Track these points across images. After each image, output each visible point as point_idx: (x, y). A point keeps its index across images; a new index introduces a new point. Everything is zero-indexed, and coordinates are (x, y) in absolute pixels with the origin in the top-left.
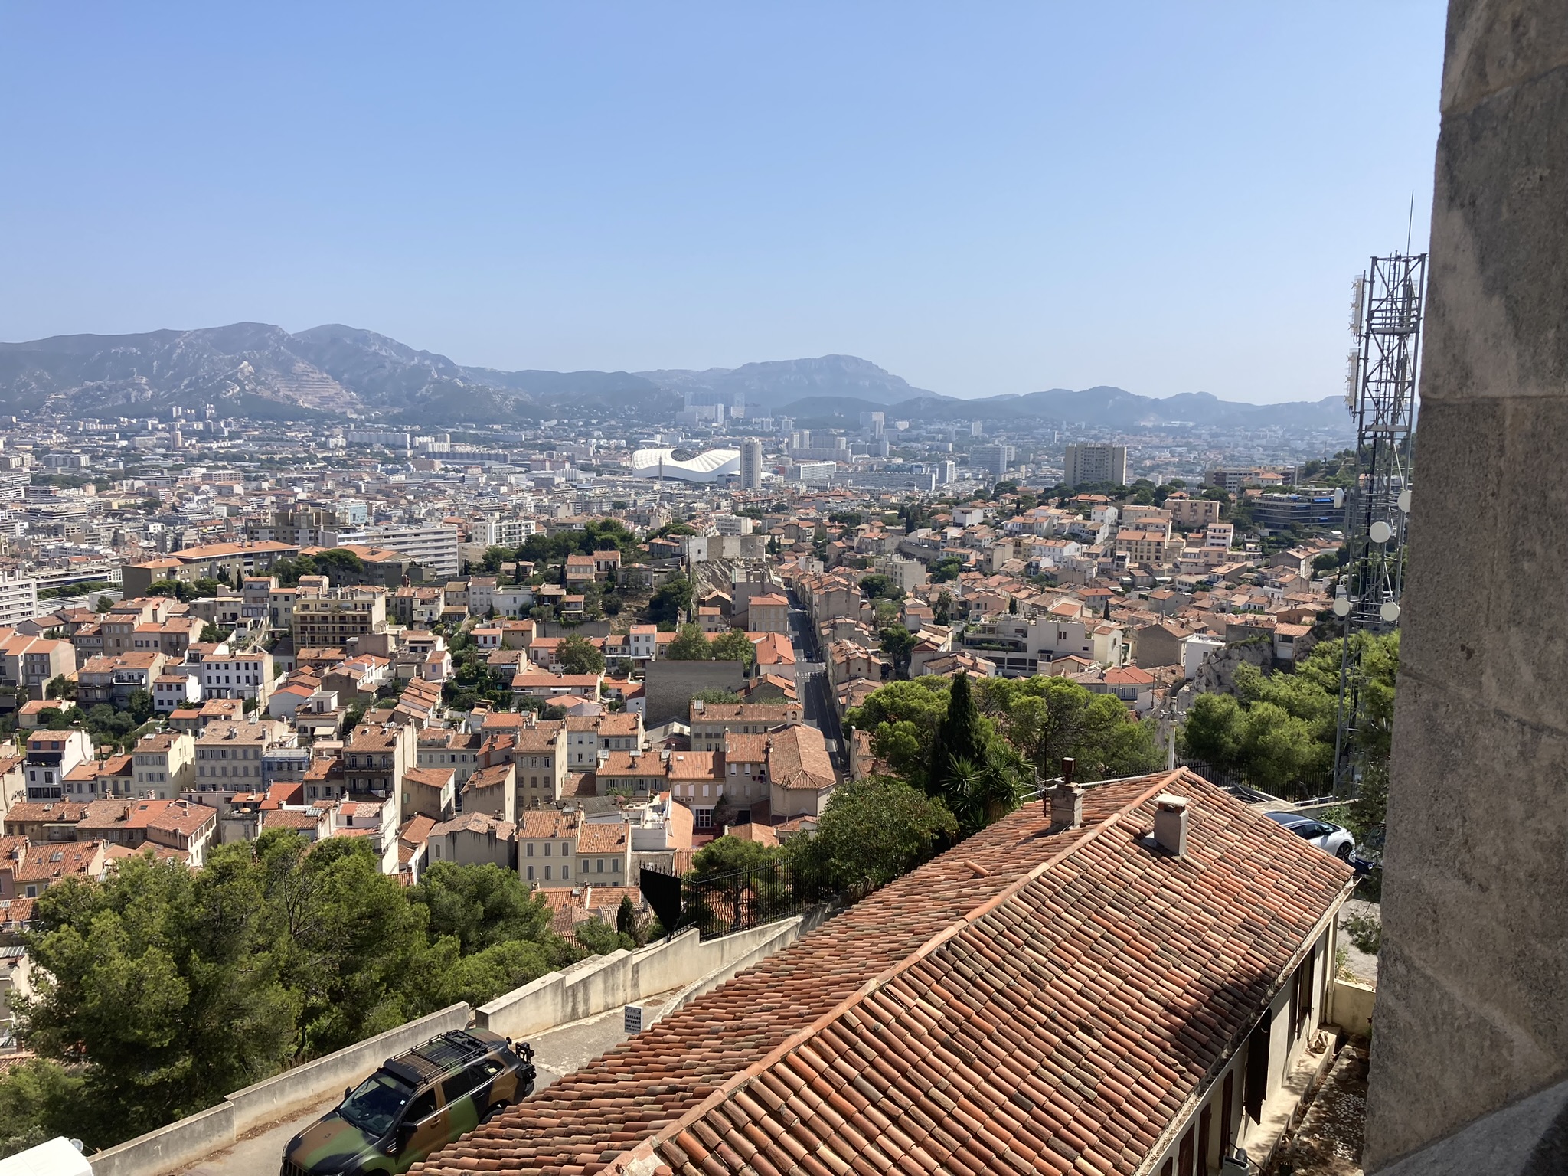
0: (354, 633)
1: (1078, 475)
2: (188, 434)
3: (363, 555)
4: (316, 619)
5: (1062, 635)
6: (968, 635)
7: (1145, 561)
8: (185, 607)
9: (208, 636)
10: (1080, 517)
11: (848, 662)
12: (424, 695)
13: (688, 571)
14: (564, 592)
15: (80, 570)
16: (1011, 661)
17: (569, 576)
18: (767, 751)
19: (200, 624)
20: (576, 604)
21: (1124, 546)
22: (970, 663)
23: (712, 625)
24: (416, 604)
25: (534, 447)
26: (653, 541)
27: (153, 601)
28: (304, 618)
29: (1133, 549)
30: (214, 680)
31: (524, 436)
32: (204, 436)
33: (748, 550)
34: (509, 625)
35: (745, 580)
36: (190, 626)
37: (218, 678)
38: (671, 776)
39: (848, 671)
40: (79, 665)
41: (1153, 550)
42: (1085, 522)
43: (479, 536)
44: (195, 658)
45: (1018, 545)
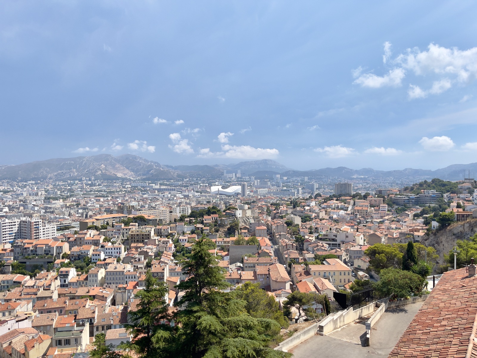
0: (146, 239)
1: (339, 191)
2: (87, 185)
3: (146, 217)
4: (135, 235)
5: (347, 237)
6: (320, 237)
7: (363, 216)
8: (98, 233)
9: (105, 240)
10: (343, 203)
11: (286, 245)
12: (168, 256)
13: (237, 220)
14: (203, 226)
15: (64, 223)
16: (333, 244)
17: (205, 222)
18: (269, 271)
19: (103, 237)
20: (207, 230)
21: (357, 211)
22: (322, 245)
23: (245, 235)
24: (163, 230)
25: (182, 186)
26: (226, 211)
27: (90, 231)
28: (132, 235)
29: (359, 212)
30: (108, 253)
31: (180, 183)
32: (91, 185)
33: (253, 214)
34: (189, 236)
35: (254, 222)
36: (100, 238)
37: (109, 252)
38: (242, 278)
39: (287, 248)
40: (70, 249)
41: (365, 212)
42: (345, 205)
43: (175, 211)
44: (102, 247)
45: (326, 211)
